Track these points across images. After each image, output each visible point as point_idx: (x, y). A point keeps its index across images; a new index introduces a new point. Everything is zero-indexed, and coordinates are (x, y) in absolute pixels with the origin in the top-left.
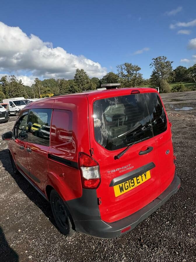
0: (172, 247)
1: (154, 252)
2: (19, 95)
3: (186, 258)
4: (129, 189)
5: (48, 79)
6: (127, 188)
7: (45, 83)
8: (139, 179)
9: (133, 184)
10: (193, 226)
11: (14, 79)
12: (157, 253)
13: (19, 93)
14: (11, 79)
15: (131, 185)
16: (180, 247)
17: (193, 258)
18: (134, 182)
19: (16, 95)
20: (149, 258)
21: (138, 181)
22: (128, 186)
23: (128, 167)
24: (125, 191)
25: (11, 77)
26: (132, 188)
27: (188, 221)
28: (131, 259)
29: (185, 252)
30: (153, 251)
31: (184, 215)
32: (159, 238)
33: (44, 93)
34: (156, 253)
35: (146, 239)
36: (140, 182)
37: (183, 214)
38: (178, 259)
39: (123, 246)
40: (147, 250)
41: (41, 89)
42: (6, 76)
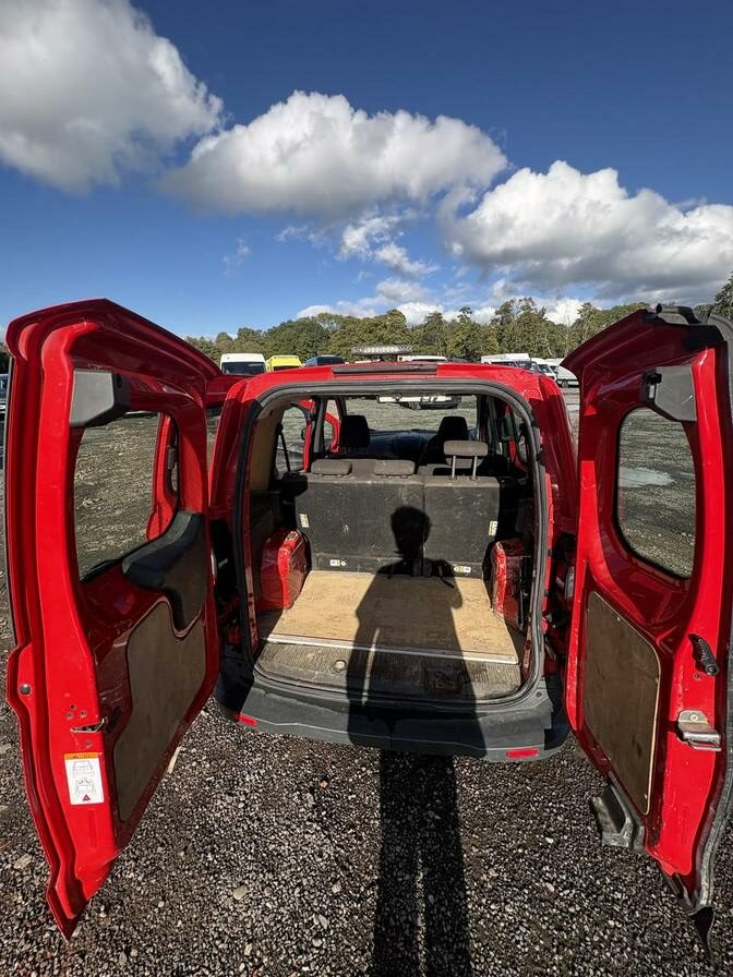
0: (351, 868)
1: (306, 826)
3: (336, 923)
10: (484, 901)
11: (529, 308)
12: (306, 836)
14: (523, 308)
16: (362, 889)
17: (348, 947)
20: (284, 824)
27: (493, 874)
28: (261, 791)
29: (354, 912)
30: (308, 823)
31: (511, 850)
32: (359, 818)
34: (307, 833)
35: (335, 790)
37: (510, 846)
38: (319, 901)
39: (286, 756)
40: (302, 810)
42: (512, 301)
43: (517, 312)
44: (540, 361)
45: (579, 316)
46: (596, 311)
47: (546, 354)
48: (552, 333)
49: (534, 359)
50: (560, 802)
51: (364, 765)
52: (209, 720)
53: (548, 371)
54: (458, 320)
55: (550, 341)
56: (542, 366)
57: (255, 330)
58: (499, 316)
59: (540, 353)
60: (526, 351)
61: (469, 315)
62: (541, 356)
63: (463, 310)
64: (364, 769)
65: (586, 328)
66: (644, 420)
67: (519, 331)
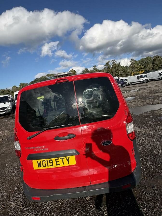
2: (117, 74)
4: (47, 167)
5: (145, 57)
6: (44, 165)
7: (142, 61)
8: (58, 162)
9: (51, 164)
11: (114, 63)
13: (118, 73)
14: (113, 63)
15: (49, 164)
18: (52, 163)
19: (116, 75)
21: (58, 163)
22: (45, 164)
23: (42, 148)
24: (42, 168)
25: (112, 62)
26: (50, 167)
33: (138, 70)
36: (60, 165)
41: (135, 68)
42: (109, 62)
43: (111, 65)
44: (121, 78)
45: (131, 63)
46: (135, 61)
47: (123, 76)
48: (124, 69)
49: (119, 78)
50: (145, 205)
51: (80, 210)
52: (24, 209)
53: (125, 81)
54: (93, 70)
55: (124, 72)
56: (122, 80)
57: (25, 83)
58: (106, 67)
59: (121, 76)
60: (117, 76)
61: (96, 68)
62: (122, 77)
63: (94, 66)
64: (80, 211)
65: (133, 66)
66: (157, 90)
67: (113, 70)
